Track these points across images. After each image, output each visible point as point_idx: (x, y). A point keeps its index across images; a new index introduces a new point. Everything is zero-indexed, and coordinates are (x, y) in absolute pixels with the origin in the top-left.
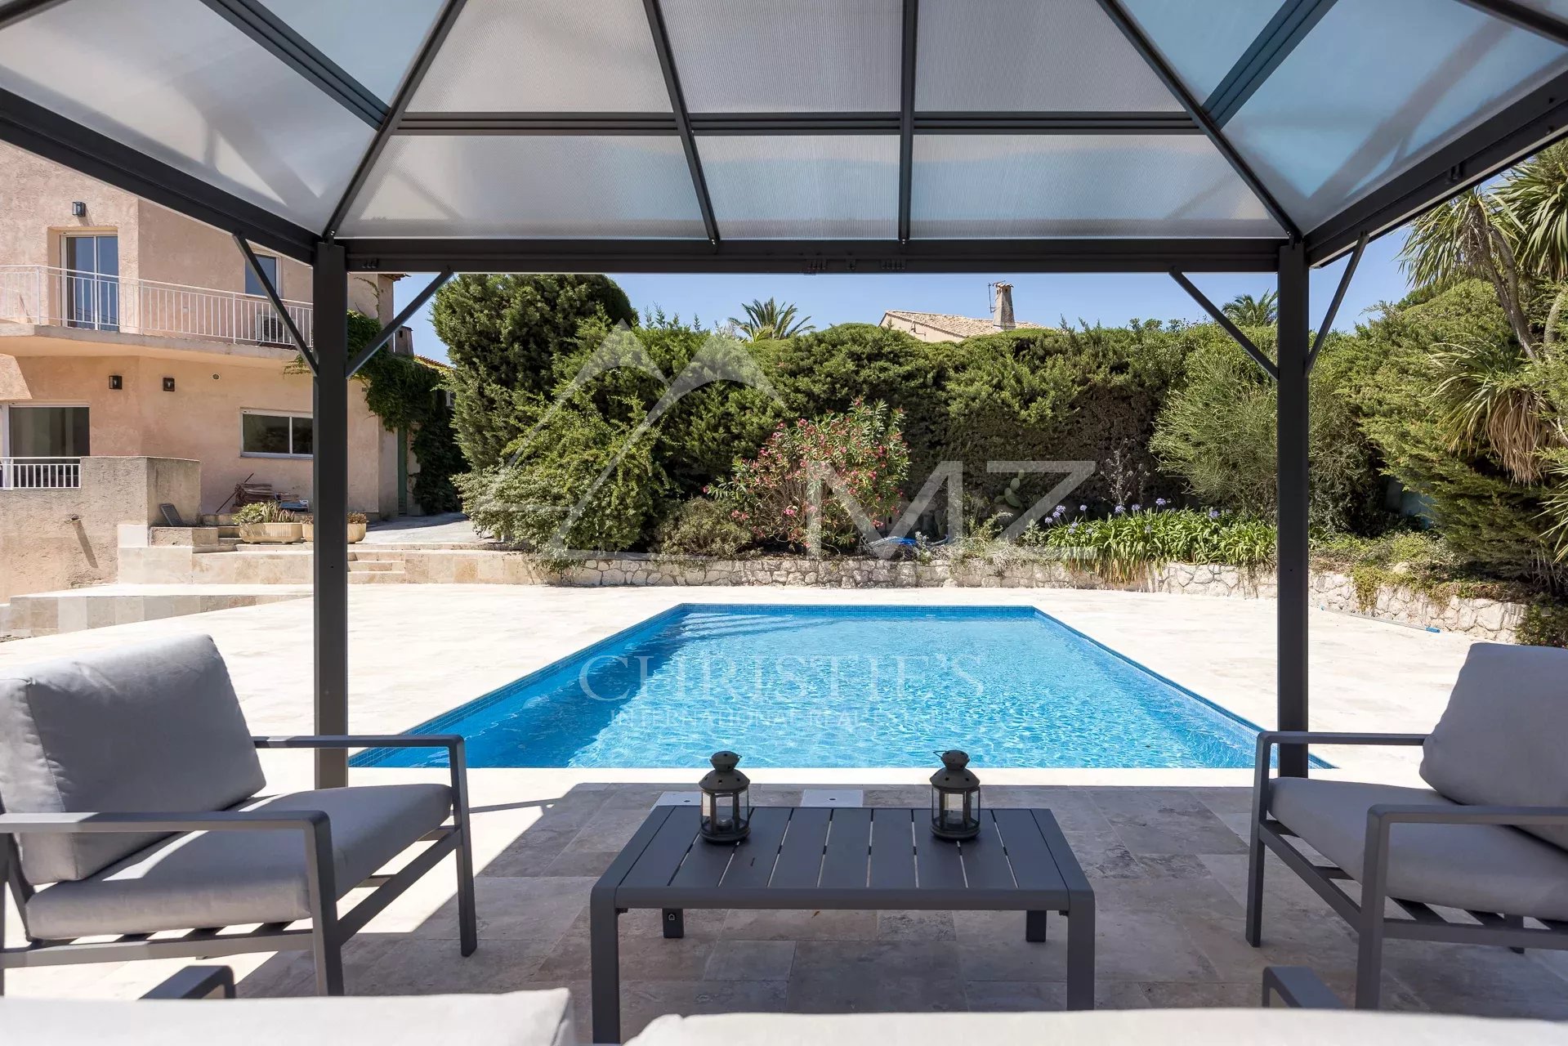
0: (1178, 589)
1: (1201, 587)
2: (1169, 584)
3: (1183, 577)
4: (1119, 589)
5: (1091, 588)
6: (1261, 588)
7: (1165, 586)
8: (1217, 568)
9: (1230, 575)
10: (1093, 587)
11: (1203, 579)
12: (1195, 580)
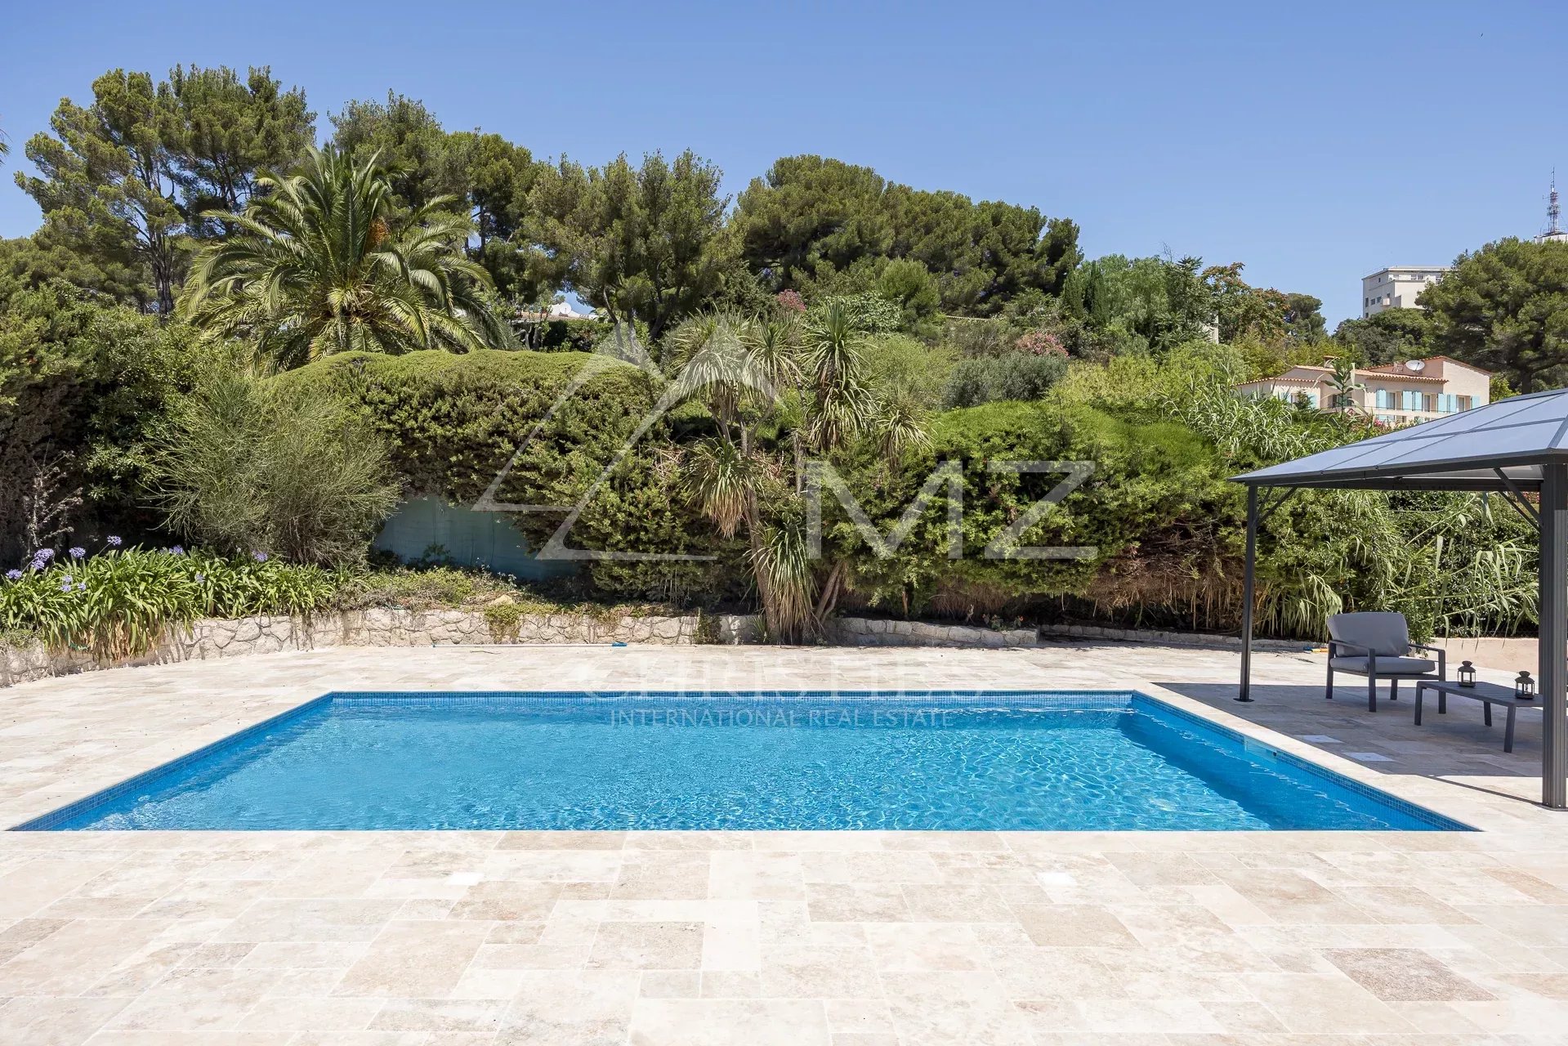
0: (215, 652)
1: (246, 646)
2: (201, 648)
3: (221, 637)
4: (120, 666)
5: (71, 672)
6: (317, 637)
7: (196, 650)
8: (265, 620)
9: (281, 626)
10: (72, 670)
11: (250, 635)
12: (237, 637)
